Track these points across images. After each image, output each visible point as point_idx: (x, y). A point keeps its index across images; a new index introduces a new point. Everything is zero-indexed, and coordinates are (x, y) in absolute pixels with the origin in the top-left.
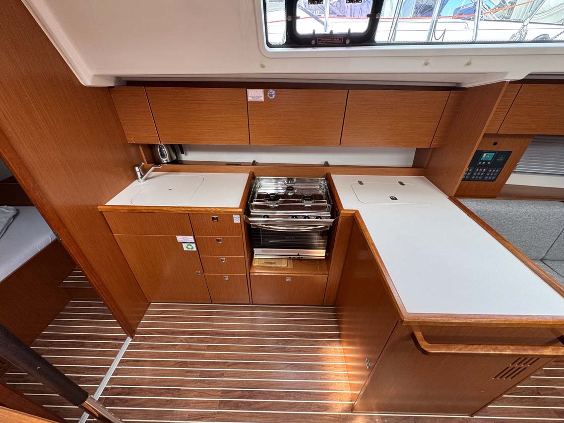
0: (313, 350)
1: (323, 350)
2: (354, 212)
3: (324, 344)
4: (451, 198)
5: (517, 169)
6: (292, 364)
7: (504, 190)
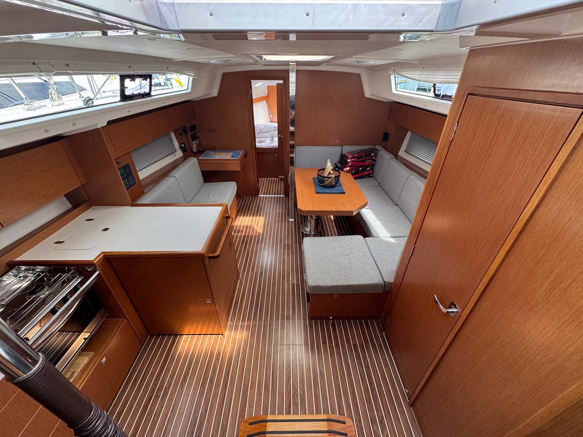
0: (178, 361)
1: (181, 351)
2: (102, 255)
3: (177, 350)
4: (132, 206)
5: (138, 169)
6: (182, 381)
7: (143, 184)
